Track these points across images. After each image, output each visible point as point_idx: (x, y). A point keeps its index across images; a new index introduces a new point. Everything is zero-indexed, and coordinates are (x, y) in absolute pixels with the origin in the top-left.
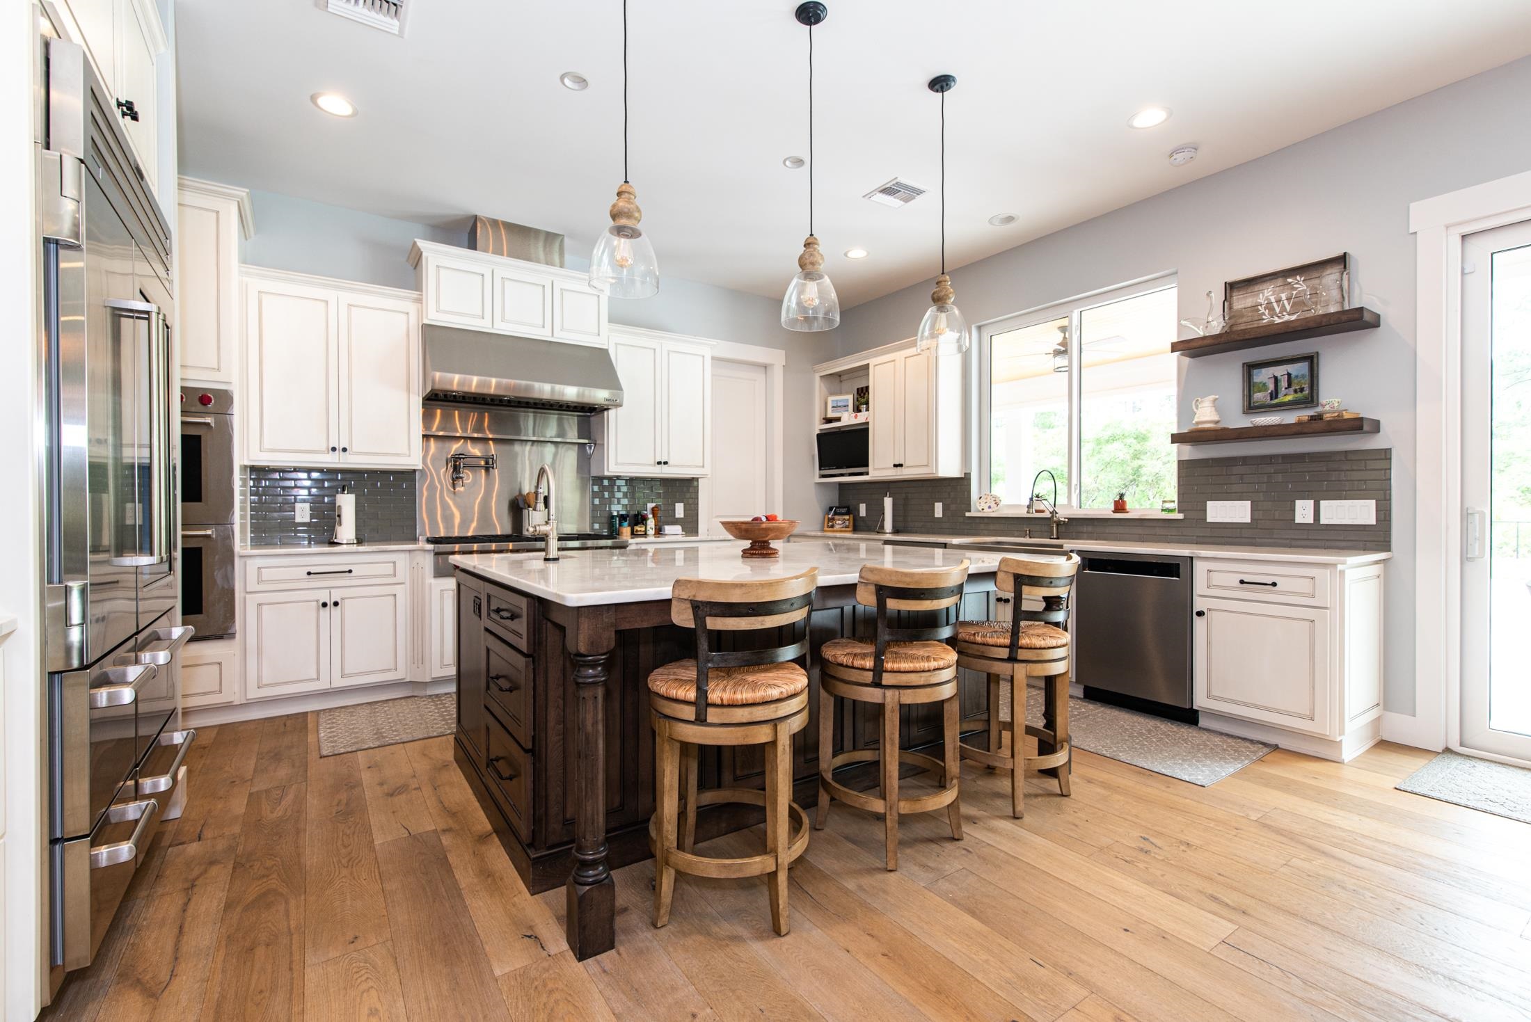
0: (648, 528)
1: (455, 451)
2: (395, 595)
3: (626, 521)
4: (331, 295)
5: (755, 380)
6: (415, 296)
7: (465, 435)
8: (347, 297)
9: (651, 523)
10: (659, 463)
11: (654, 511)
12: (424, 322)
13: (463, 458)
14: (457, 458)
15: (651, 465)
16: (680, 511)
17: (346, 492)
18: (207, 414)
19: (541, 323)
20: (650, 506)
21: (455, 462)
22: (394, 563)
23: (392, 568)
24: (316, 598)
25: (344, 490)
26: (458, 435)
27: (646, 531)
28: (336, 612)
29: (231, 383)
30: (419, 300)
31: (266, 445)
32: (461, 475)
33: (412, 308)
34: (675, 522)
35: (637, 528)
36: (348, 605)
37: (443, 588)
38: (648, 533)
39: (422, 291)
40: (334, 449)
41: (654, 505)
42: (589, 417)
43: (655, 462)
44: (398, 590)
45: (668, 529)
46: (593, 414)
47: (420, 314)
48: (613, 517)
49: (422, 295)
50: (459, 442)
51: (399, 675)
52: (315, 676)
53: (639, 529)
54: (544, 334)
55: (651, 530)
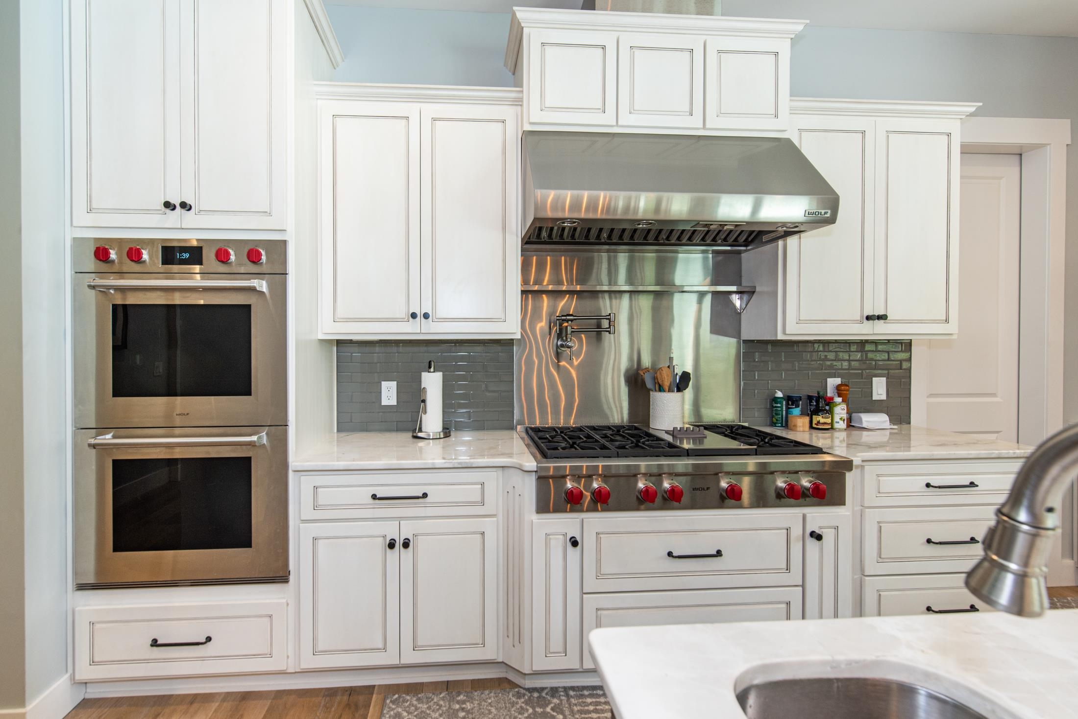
0: (837, 418)
1: (562, 310)
2: (483, 534)
3: (797, 406)
4: (411, 109)
5: (1001, 178)
6: (513, 95)
7: (572, 288)
8: (431, 110)
9: (840, 411)
10: (868, 318)
11: (839, 390)
12: (525, 129)
13: (572, 320)
14: (563, 320)
15: (854, 321)
16: (879, 389)
17: (432, 370)
18: (259, 275)
19: (688, 109)
20: (833, 382)
21: (561, 325)
22: (483, 484)
23: (479, 492)
24: (383, 533)
25: (430, 367)
26: (564, 288)
27: (832, 424)
28: (407, 554)
29: (285, 230)
30: (518, 102)
31: (340, 314)
32: (570, 344)
33: (508, 112)
34: (874, 407)
35: (816, 419)
36: (421, 545)
37: (548, 532)
38: (836, 426)
39: (522, 86)
40: (414, 316)
41: (838, 381)
42: (739, 253)
43: (862, 316)
44: (489, 526)
45: (867, 419)
46: (749, 248)
47: (520, 119)
48: (775, 400)
49: (522, 91)
50: (565, 297)
51: (488, 654)
52: (381, 646)
53: (822, 420)
54: (691, 125)
55: (841, 422)
